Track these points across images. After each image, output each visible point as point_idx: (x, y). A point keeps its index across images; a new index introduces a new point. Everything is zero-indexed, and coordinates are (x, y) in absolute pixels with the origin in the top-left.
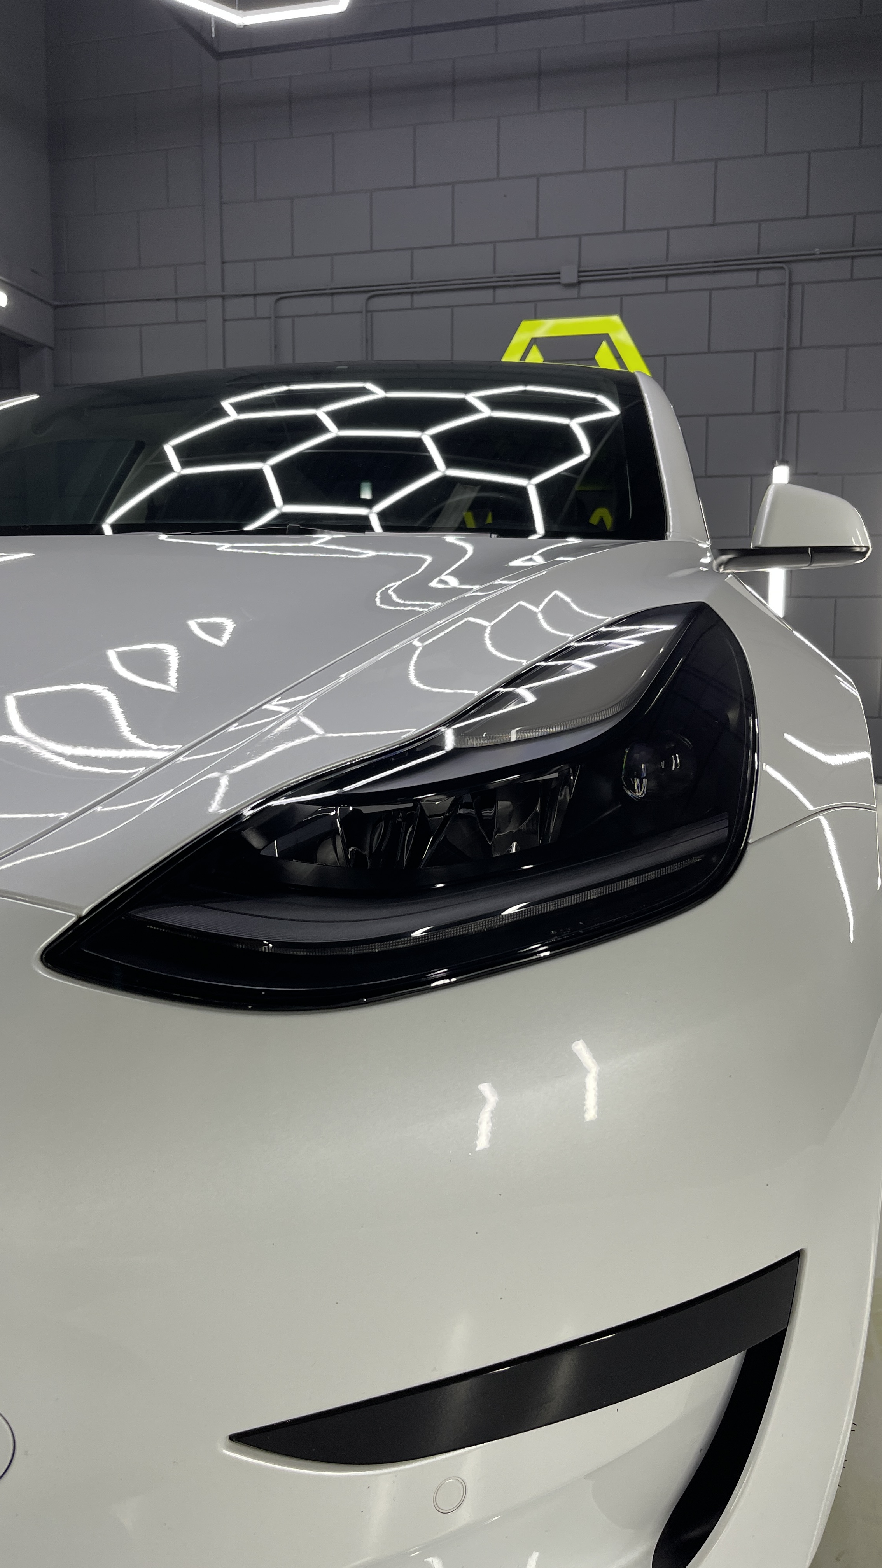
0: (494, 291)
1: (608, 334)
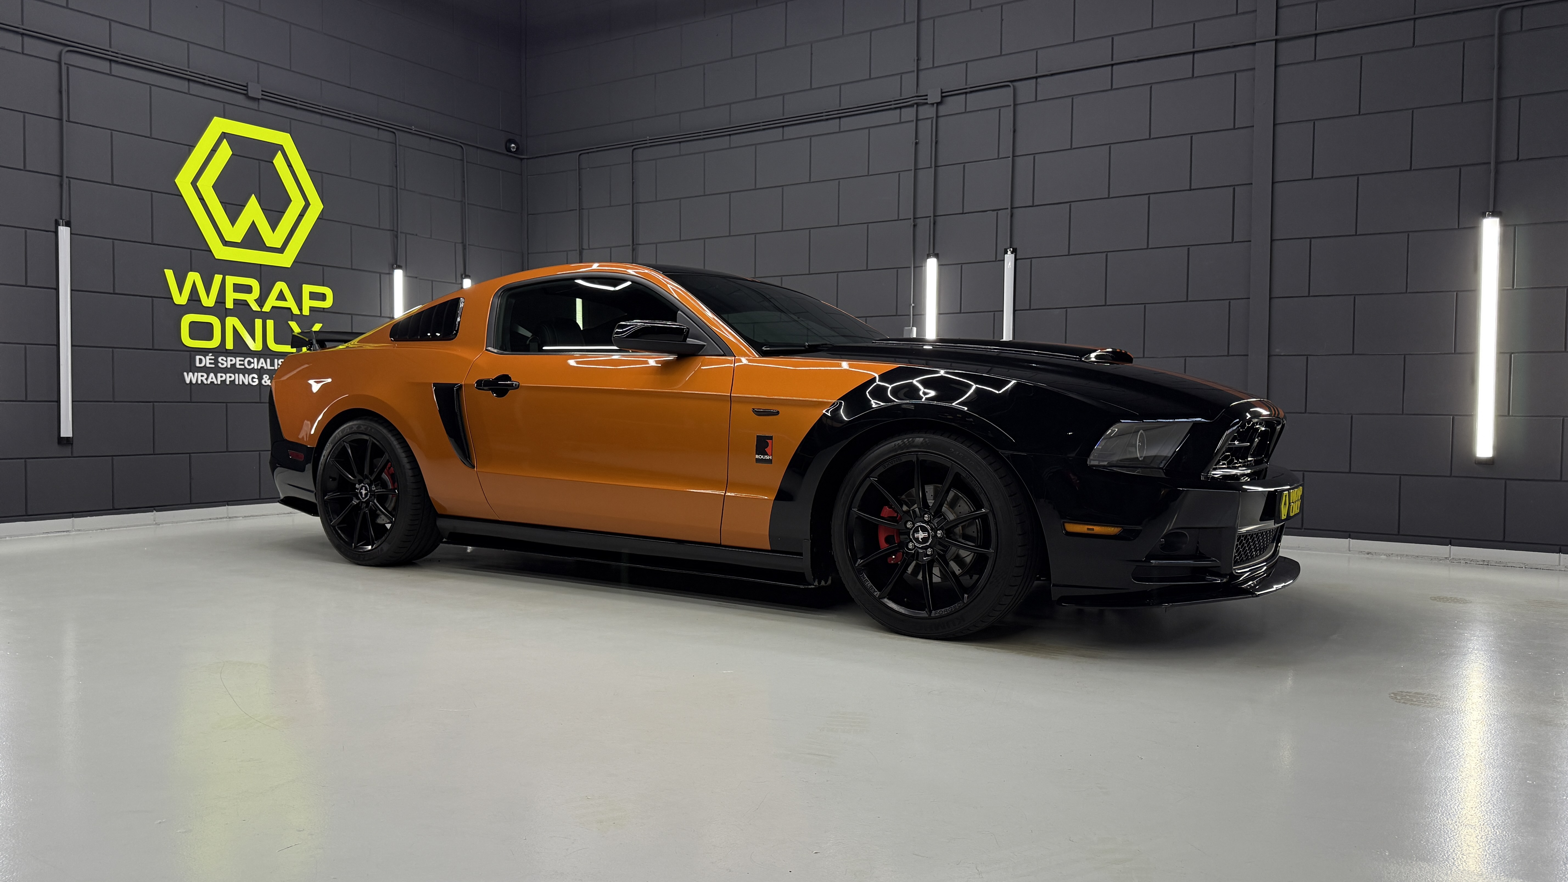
0: (190, 84)
1: (282, 145)
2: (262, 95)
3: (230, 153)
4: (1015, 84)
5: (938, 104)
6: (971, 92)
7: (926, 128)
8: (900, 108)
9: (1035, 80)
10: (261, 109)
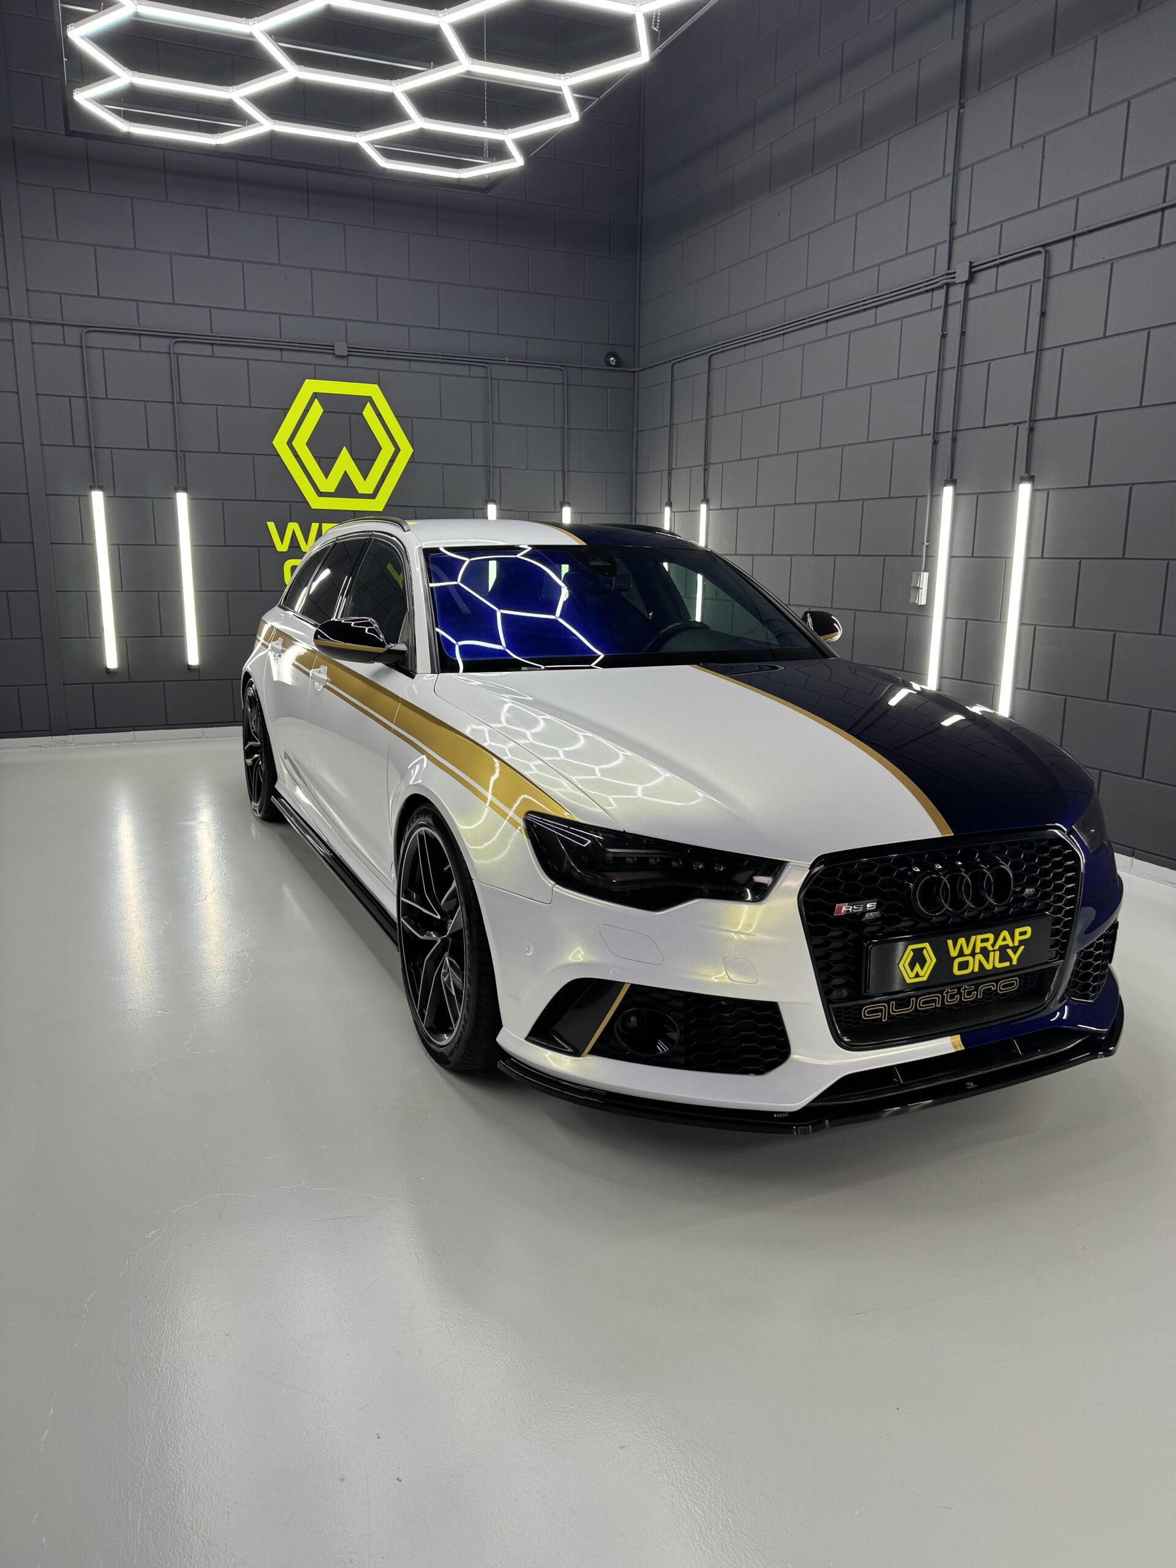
0: (281, 352)
1: (370, 397)
2: (348, 351)
3: (321, 411)
4: (1049, 248)
5: (968, 283)
7: (954, 315)
8: (932, 290)
9: (1071, 241)
10: (349, 365)
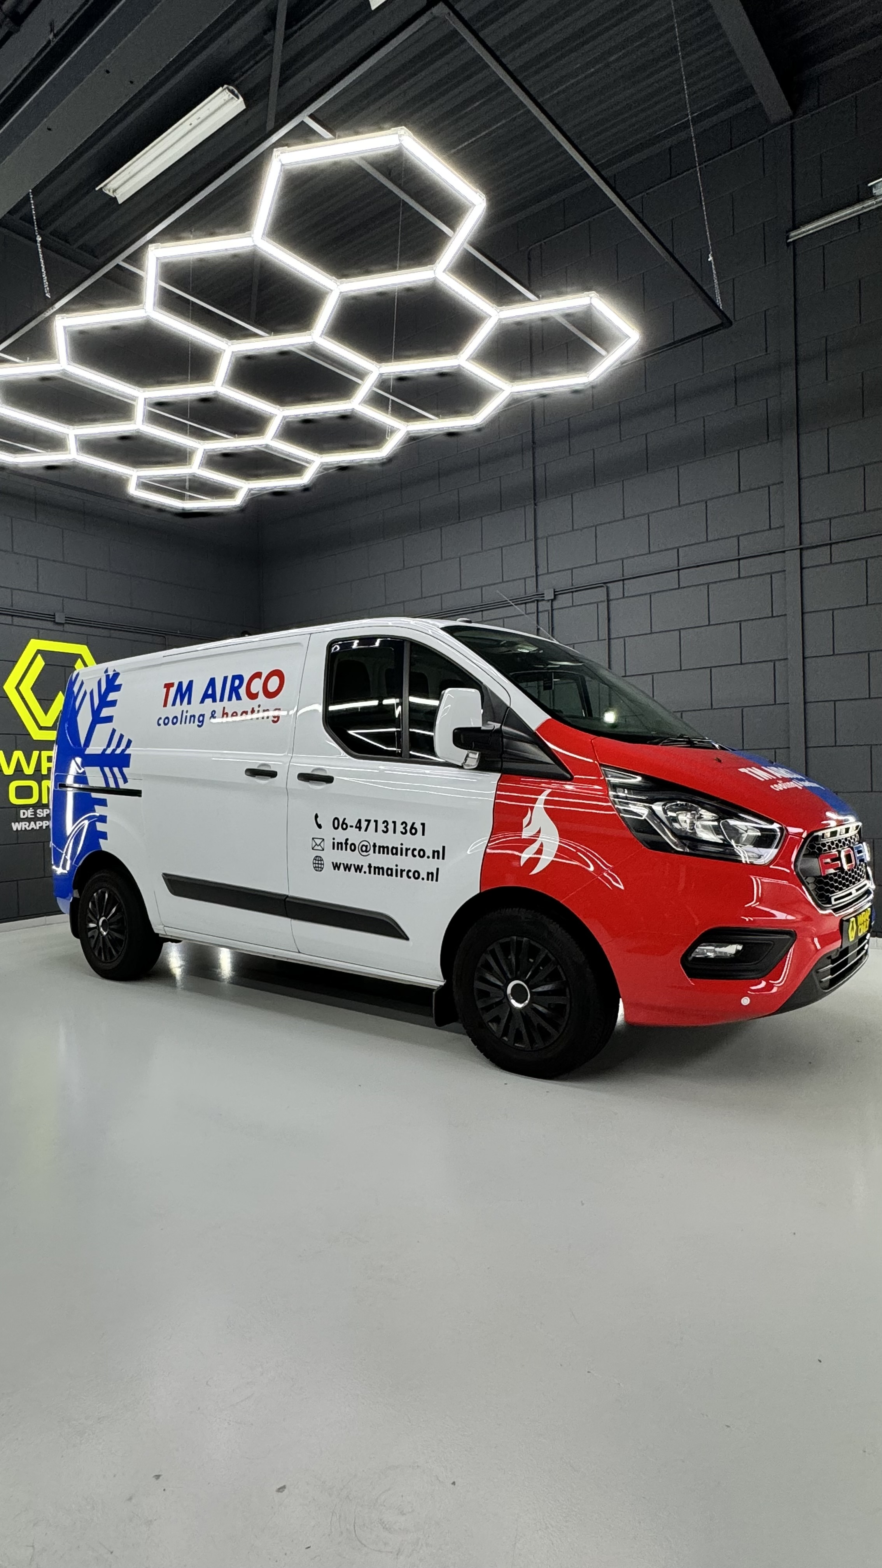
0: (13, 618)
1: (81, 654)
2: (66, 620)
3: (43, 663)
4: (608, 585)
5: (552, 600)
6: (576, 591)
7: (544, 618)
8: (525, 603)
9: (621, 582)
10: (65, 630)
